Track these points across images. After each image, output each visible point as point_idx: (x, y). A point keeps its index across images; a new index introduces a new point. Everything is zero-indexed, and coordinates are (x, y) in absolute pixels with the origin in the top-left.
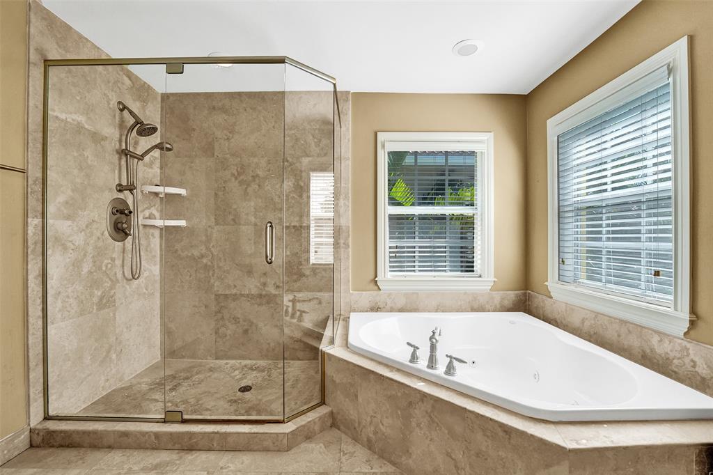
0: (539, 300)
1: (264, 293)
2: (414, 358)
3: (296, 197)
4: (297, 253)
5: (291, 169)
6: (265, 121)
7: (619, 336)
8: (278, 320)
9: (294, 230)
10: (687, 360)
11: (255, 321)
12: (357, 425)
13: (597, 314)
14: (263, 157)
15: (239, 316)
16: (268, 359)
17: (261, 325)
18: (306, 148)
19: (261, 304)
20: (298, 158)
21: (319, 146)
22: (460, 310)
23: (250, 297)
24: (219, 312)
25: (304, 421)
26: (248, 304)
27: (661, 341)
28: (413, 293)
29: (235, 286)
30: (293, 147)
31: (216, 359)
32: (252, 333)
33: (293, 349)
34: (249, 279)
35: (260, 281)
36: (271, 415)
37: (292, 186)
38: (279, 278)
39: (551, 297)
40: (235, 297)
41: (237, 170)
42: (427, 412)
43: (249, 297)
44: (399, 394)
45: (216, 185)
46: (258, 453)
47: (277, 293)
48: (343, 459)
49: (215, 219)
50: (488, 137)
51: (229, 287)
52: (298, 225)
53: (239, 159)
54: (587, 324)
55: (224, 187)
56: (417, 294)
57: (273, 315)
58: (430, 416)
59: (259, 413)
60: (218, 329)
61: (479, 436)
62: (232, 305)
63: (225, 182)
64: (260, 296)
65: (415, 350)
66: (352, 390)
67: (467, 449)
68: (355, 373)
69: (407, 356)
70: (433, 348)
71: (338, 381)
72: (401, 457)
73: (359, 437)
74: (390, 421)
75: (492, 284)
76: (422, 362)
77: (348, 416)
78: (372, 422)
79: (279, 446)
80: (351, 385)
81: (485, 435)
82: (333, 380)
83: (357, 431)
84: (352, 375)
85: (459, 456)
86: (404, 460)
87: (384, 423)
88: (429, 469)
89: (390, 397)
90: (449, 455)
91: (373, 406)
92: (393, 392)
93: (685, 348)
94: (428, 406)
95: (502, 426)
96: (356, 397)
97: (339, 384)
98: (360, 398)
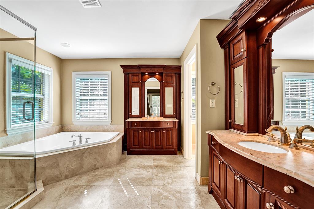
0: (68, 127)
2: (74, 144)
7: (97, 129)
10: (111, 129)
12: (59, 176)
27: (106, 127)
46: (40, 202)
50: (51, 70)
58: (90, 153)
65: (74, 142)
66: (56, 164)
67: (99, 154)
68: (57, 157)
69: (72, 144)
70: (80, 139)
71: (46, 166)
72: (80, 171)
73: (60, 179)
74: (76, 163)
75: (53, 124)
76: (77, 144)
77: (53, 175)
78: (67, 169)
79: (41, 198)
80: (55, 163)
81: (103, 148)
82: (42, 167)
83: (59, 177)
84: (56, 159)
85: (97, 157)
86: (81, 171)
87: (73, 166)
88: (89, 166)
89: (75, 156)
90: (95, 159)
91: (68, 163)
92: (76, 154)
93: (111, 127)
94: (89, 151)
95: (106, 144)
96: (58, 165)
97: (47, 166)
98: (60, 165)
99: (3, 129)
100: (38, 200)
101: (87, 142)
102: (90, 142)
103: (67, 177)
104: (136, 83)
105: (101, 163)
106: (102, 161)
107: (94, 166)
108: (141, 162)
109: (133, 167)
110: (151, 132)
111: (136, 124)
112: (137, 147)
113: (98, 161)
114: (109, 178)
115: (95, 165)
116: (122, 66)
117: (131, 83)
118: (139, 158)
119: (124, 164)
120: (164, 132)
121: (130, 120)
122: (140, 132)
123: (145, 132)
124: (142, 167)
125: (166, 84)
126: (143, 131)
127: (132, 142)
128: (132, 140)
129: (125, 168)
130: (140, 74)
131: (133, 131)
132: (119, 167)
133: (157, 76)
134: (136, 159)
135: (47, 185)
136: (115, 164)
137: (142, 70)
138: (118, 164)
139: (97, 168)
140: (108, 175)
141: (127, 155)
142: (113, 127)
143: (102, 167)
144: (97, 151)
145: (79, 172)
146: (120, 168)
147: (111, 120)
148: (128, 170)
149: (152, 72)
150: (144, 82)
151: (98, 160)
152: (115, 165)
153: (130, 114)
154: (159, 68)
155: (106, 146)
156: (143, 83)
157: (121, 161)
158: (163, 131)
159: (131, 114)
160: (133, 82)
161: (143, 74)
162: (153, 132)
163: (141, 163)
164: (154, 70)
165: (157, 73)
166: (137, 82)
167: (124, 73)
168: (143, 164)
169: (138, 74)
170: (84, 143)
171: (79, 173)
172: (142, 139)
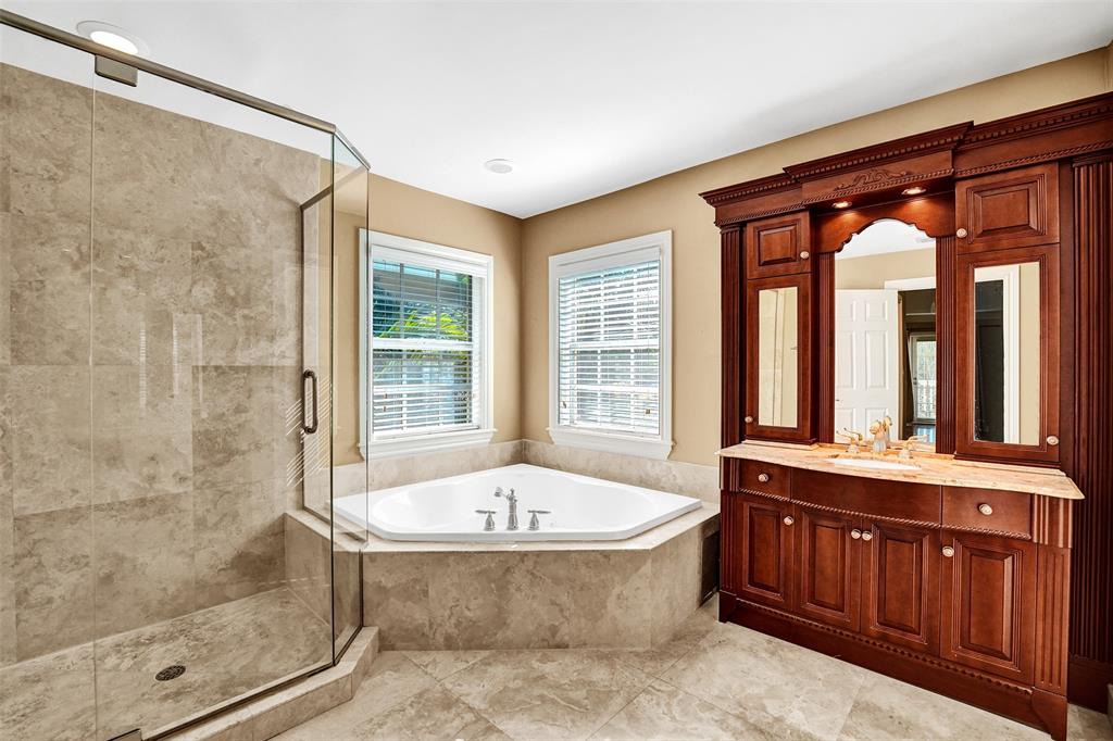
0: (538, 447)
1: (151, 495)
2: (489, 525)
3: (220, 314)
4: (224, 414)
5: (211, 263)
6: (154, 165)
7: (621, 468)
8: (184, 541)
9: (215, 374)
11: (129, 555)
12: (426, 629)
13: (601, 453)
14: (146, 232)
15: (87, 551)
16: (166, 618)
17: (143, 557)
18: (241, 232)
19: (144, 518)
20: (223, 247)
21: (265, 232)
22: (461, 471)
23: (117, 507)
24: (30, 554)
25: (359, 652)
26: (112, 521)
27: (653, 465)
28: (408, 459)
29: (75, 492)
30: (214, 224)
31: (19, 661)
32: (123, 578)
33: (218, 584)
34: (114, 471)
35: (140, 474)
36: (276, 678)
37: (212, 294)
38: (186, 462)
39: (553, 443)
40: (76, 515)
41: (79, 249)
42: (528, 571)
43: (114, 508)
44: (493, 565)
45: (16, 276)
47: (181, 490)
48: (429, 670)
49: (13, 350)
50: (488, 260)
51: (57, 495)
52: (224, 365)
53: (85, 228)
54: (592, 463)
55: (42, 282)
56: (413, 458)
57: (172, 532)
58: (532, 574)
59: (250, 686)
60: (26, 592)
61: (583, 570)
62: (68, 531)
63: (43, 271)
64: (142, 502)
65: (490, 516)
66: (418, 588)
67: (572, 587)
68: (423, 564)
69: (484, 525)
70: (512, 508)
71: (390, 585)
72: (496, 634)
73: (431, 642)
74: (481, 601)
75: (491, 436)
76: (501, 526)
77: (410, 623)
78: (452, 614)
79: (340, 697)
80: (416, 581)
81: (588, 567)
82: (380, 587)
83: (428, 636)
84: (417, 568)
85: (564, 599)
86: (500, 636)
87: (471, 607)
88: (531, 628)
89: (480, 573)
90: (553, 603)
91: (454, 593)
92: (484, 566)
93: (670, 468)
94: (529, 564)
95: (602, 553)
96: (426, 593)
97: (393, 588)
98: (431, 593)
99: (351, 442)
100: (325, 701)
101: (534, 524)
102: (545, 527)
103: (450, 645)
104: (781, 268)
105: (580, 630)
106: (583, 620)
107: (548, 634)
108: (773, 692)
109: (711, 708)
110: (855, 535)
111: (762, 478)
112: (770, 595)
113: (566, 617)
114: (573, 721)
115: (554, 630)
116: (710, 197)
117: (753, 271)
118: (775, 662)
119: (681, 665)
120: (949, 552)
121: (749, 450)
122: (788, 521)
123: (813, 527)
124: (762, 732)
125: (979, 247)
126: (805, 523)
127: (746, 567)
128: (746, 552)
129: (672, 695)
130: (800, 215)
131: (750, 508)
132: (649, 675)
133: (918, 205)
134: (752, 661)
135: (393, 650)
136: (640, 649)
137: (814, 192)
138: (653, 658)
139: (562, 646)
140: (577, 703)
141: (723, 619)
142: (680, 471)
143: (585, 644)
144: (562, 573)
145: (493, 640)
146: (649, 682)
147: (673, 439)
148: (676, 711)
149: (871, 189)
150: (832, 254)
151: (567, 614)
152: (637, 655)
153: (748, 419)
154: (921, 153)
155: (602, 559)
156: (824, 262)
157: (678, 644)
158: (938, 547)
159: (756, 419)
160: (767, 263)
161: (822, 213)
162: (867, 537)
163: (767, 702)
164: (887, 173)
165: (910, 186)
166: (787, 260)
167: (722, 227)
168: (773, 708)
169: (788, 218)
170: (523, 526)
171: (493, 643)
172: (798, 560)
